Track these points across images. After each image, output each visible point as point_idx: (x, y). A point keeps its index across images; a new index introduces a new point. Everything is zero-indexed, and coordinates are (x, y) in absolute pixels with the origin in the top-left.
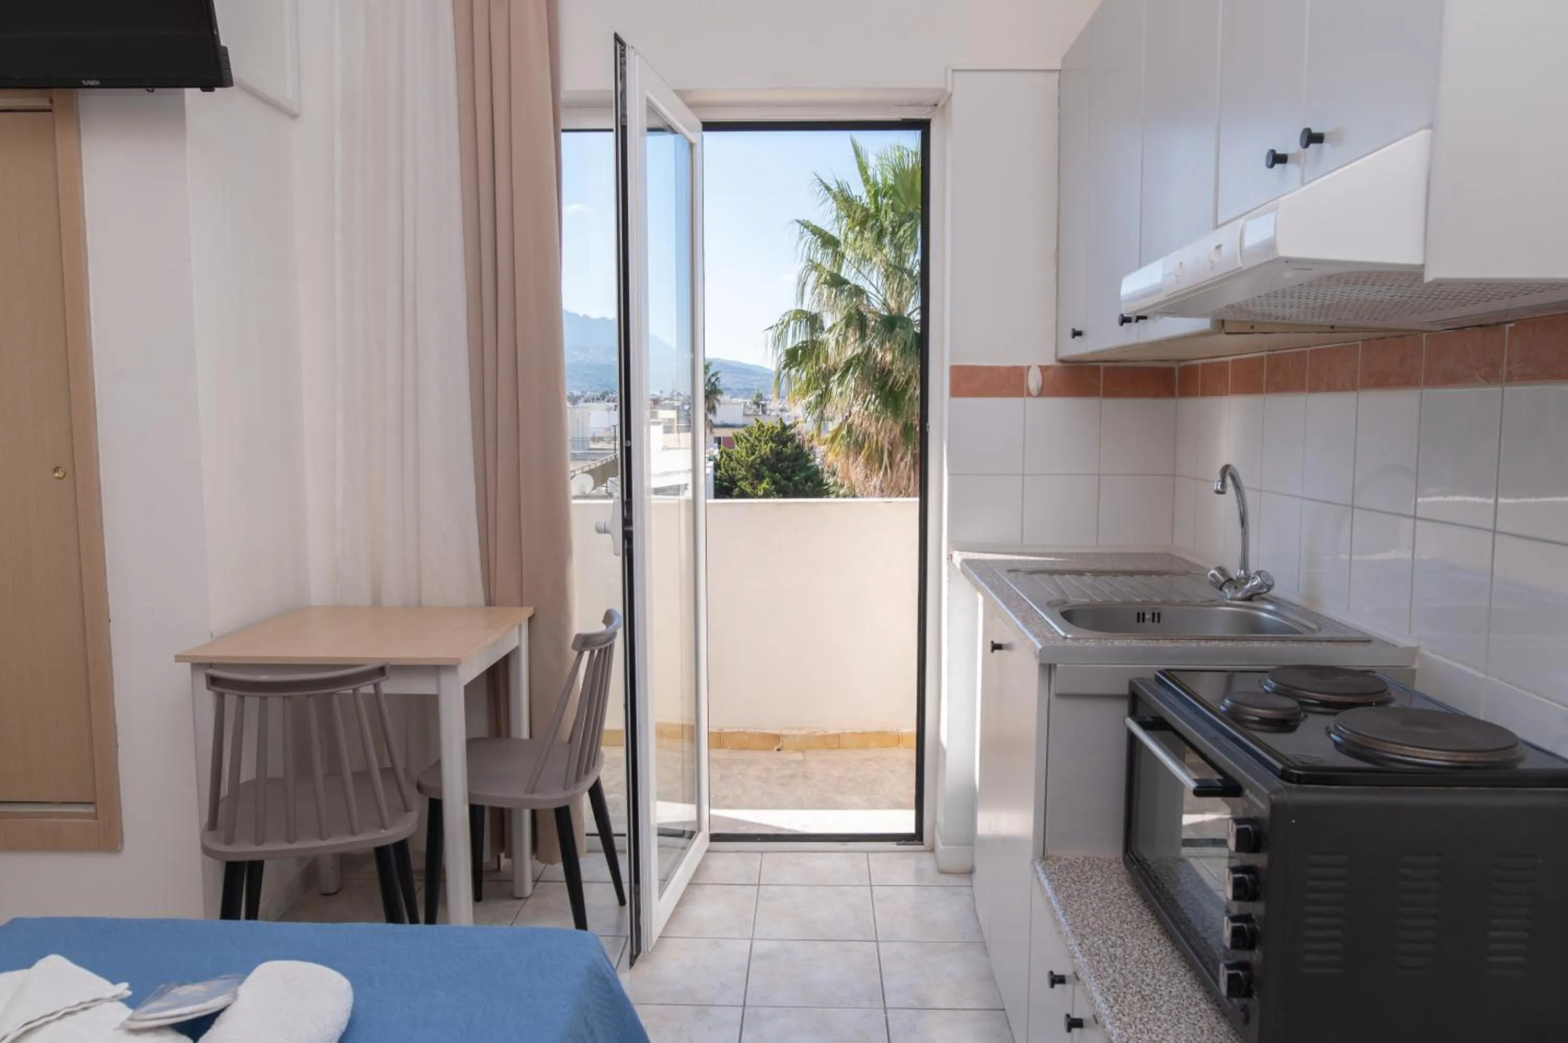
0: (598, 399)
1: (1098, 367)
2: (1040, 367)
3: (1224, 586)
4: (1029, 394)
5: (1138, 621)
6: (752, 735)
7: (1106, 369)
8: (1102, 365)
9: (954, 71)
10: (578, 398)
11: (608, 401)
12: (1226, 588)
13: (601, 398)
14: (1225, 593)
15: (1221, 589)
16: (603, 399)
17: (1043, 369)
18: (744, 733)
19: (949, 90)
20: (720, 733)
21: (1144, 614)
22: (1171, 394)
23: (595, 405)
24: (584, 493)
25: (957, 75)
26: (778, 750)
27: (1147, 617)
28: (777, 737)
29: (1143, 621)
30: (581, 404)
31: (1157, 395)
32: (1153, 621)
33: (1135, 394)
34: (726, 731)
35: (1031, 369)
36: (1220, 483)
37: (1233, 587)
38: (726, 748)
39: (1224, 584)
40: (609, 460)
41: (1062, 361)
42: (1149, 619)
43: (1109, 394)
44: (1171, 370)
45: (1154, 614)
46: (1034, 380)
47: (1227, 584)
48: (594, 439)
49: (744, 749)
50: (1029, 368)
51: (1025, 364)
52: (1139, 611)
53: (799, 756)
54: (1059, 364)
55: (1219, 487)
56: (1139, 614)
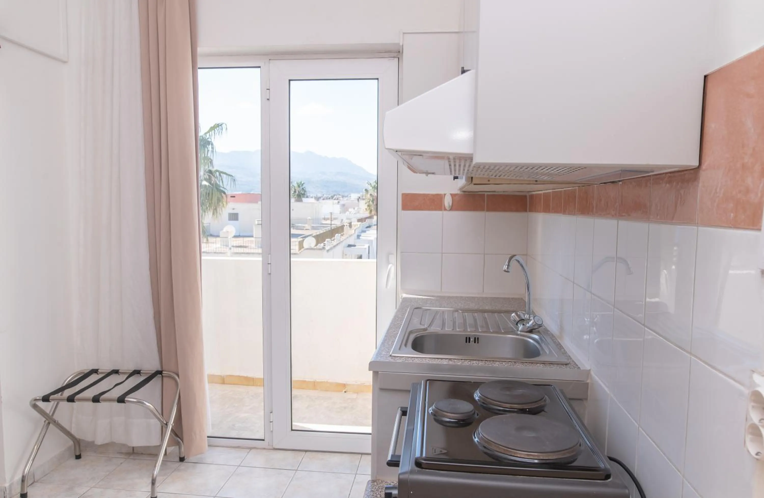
0: (329, 198)
1: (484, 195)
2: (451, 195)
3: (519, 323)
4: (445, 210)
5: (466, 342)
6: (331, 384)
7: (488, 195)
8: (486, 193)
9: (404, 33)
10: (320, 198)
11: (335, 199)
12: (519, 324)
13: (331, 198)
14: (518, 326)
15: (517, 324)
16: (332, 198)
17: (453, 195)
18: (327, 382)
19: (401, 44)
20: (315, 382)
21: (469, 338)
22: (526, 211)
23: (328, 201)
24: (311, 247)
25: (405, 35)
26: (345, 392)
27: (472, 340)
28: (344, 385)
29: (469, 342)
30: (321, 200)
31: (517, 210)
32: (475, 342)
33: (505, 210)
34: (317, 381)
35: (446, 196)
36: (506, 266)
37: (522, 324)
38: (317, 390)
39: (519, 321)
40: (327, 230)
41: (464, 192)
42: (472, 341)
43: (489, 210)
44: (526, 196)
45: (475, 338)
46: (448, 201)
47: (520, 322)
48: (325, 219)
49: (327, 391)
50: (445, 195)
51: (442, 193)
52: (467, 336)
53: (355, 396)
54: (462, 193)
55: (506, 268)
56: (467, 338)
